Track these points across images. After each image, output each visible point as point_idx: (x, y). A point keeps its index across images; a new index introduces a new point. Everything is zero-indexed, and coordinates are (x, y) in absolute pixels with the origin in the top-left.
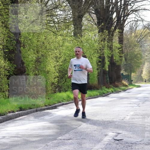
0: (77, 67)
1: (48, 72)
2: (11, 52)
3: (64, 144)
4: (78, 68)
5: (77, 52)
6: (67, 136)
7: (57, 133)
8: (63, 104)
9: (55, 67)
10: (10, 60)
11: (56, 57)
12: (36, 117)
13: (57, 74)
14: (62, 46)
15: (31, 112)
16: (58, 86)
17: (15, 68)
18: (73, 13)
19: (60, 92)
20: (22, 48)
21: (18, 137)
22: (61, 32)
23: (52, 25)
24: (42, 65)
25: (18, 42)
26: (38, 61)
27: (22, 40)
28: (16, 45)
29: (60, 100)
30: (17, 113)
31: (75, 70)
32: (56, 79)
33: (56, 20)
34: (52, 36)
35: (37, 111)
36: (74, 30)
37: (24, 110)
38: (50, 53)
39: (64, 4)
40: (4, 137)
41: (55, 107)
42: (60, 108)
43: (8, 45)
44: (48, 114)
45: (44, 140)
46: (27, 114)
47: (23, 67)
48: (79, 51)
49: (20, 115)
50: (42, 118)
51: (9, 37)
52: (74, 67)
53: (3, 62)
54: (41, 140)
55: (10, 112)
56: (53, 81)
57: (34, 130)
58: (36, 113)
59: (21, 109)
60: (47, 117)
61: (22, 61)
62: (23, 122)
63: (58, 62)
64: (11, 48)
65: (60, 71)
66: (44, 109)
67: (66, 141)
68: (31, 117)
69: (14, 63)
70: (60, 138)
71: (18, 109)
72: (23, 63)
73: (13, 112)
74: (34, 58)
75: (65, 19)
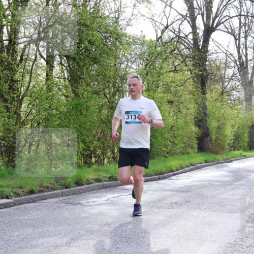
0: (131, 116)
1: (226, 136)
2: (200, 121)
3: (239, 188)
4: (133, 117)
5: (132, 87)
6: (240, 183)
7: (233, 180)
8: (237, 160)
9: (231, 132)
10: (199, 126)
11: (232, 125)
12: (217, 168)
13: (233, 138)
14: (237, 117)
15: (213, 164)
16: (233, 146)
17: (203, 132)
18: (246, 94)
19: (234, 150)
20: (208, 118)
21: (205, 181)
22: (236, 107)
23: (230, 102)
24: (222, 131)
25: (205, 114)
26: (219, 127)
27: (208, 112)
28: (204, 116)
29: (235, 156)
30: (203, 164)
31: (126, 122)
32: (232, 141)
33: (232, 98)
34: (229, 110)
35: (217, 163)
36: (246, 106)
37: (208, 162)
38: (228, 122)
39: (239, 87)
40: (194, 181)
41: (231, 161)
42: (235, 162)
43: (198, 116)
44: (226, 166)
45: (224, 184)
46: (211, 165)
47: (208, 132)
48: (134, 85)
49: (205, 166)
50: (221, 169)
51: (199, 110)
52: (126, 116)
53: (194, 128)
54: (221, 184)
55: (198, 164)
56: (229, 142)
57: (216, 177)
58: (217, 165)
59: (206, 162)
60: (225, 169)
61: (207, 127)
62: (208, 171)
63: (233, 128)
64: (200, 118)
65: (235, 136)
66: (223, 163)
67: (240, 186)
68: (213, 168)
69: (202, 129)
70: (235, 183)
71: (204, 162)
72: (208, 129)
73: (201, 163)
74: (216, 126)
75: (239, 98)
